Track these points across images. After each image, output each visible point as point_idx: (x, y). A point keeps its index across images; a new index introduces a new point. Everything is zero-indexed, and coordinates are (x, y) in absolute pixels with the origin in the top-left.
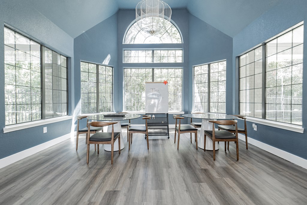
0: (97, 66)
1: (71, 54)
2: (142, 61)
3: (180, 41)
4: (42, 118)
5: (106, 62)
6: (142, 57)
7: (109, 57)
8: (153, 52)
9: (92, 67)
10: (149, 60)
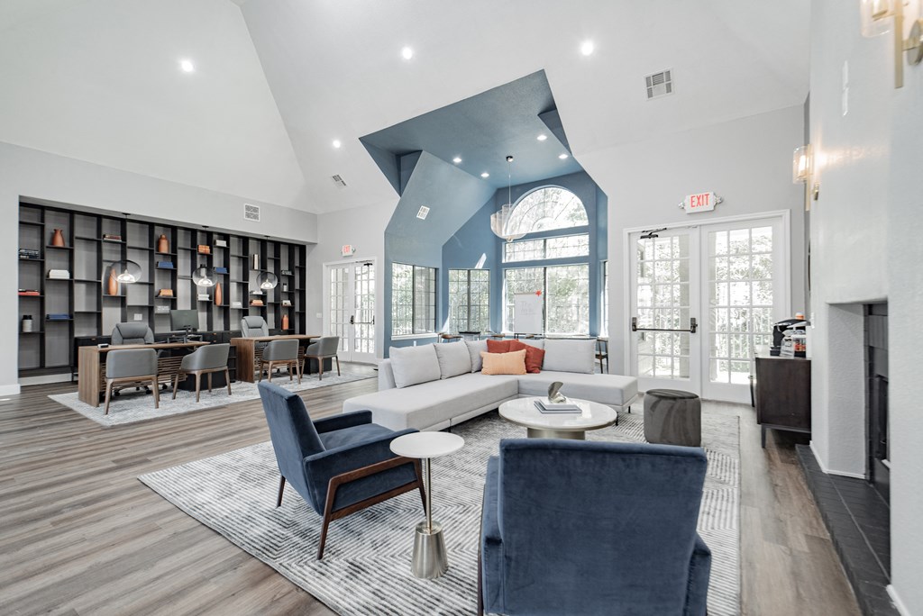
0: (469, 271)
1: (439, 266)
2: (529, 257)
3: (585, 223)
4: (413, 333)
5: (480, 265)
6: (530, 251)
7: (484, 257)
8: (545, 242)
9: (462, 275)
10: (538, 256)
